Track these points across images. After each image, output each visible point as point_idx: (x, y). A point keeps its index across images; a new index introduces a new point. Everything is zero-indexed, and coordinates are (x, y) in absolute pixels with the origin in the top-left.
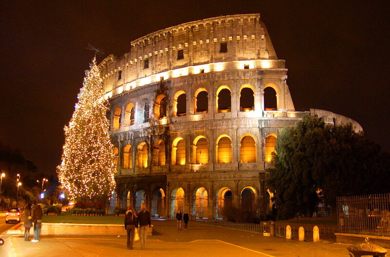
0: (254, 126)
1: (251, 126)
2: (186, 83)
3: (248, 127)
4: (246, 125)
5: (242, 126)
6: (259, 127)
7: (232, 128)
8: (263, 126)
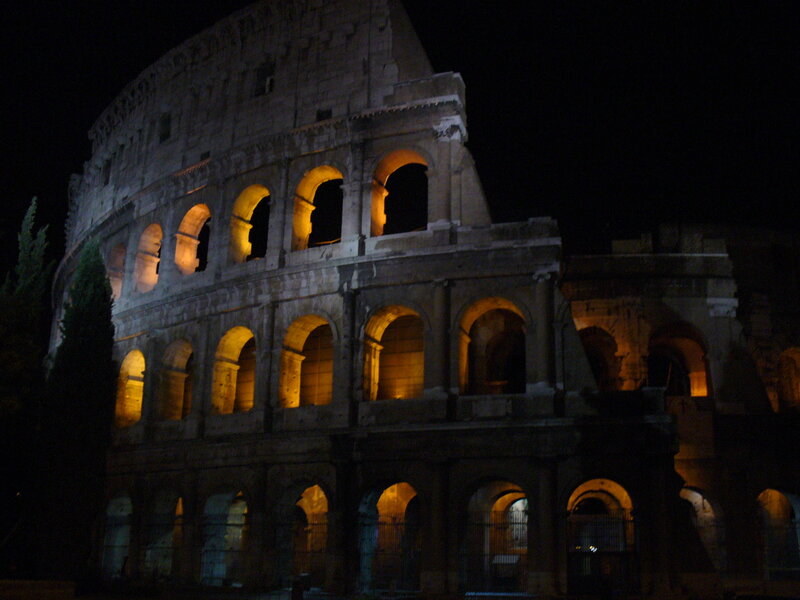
0: (325, 288)
1: (314, 290)
2: (163, 200)
3: (303, 293)
4: (298, 289)
5: (287, 295)
6: (340, 291)
7: (257, 304)
8: (355, 285)
